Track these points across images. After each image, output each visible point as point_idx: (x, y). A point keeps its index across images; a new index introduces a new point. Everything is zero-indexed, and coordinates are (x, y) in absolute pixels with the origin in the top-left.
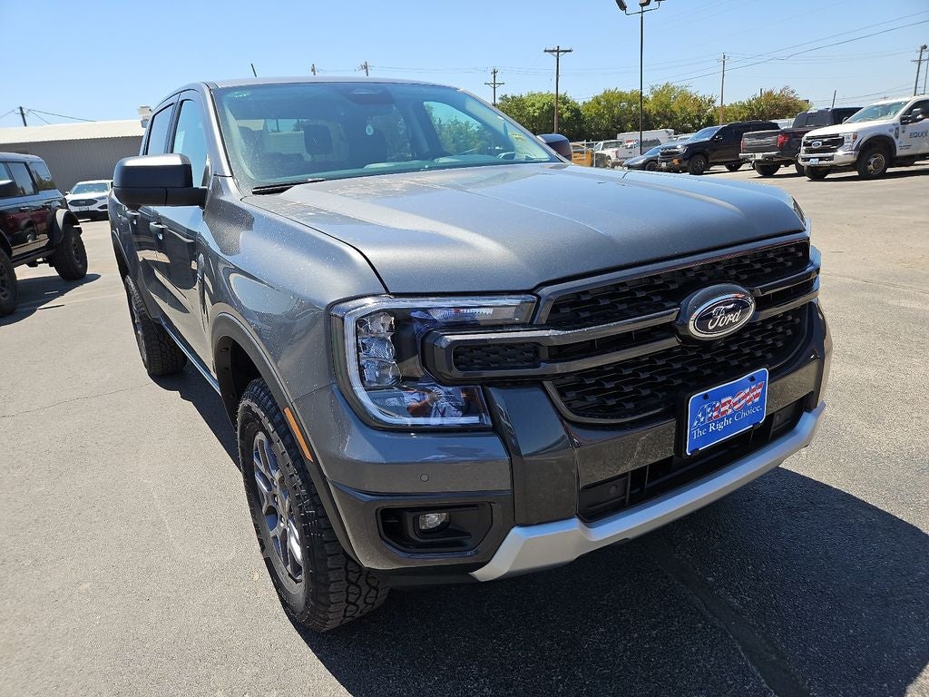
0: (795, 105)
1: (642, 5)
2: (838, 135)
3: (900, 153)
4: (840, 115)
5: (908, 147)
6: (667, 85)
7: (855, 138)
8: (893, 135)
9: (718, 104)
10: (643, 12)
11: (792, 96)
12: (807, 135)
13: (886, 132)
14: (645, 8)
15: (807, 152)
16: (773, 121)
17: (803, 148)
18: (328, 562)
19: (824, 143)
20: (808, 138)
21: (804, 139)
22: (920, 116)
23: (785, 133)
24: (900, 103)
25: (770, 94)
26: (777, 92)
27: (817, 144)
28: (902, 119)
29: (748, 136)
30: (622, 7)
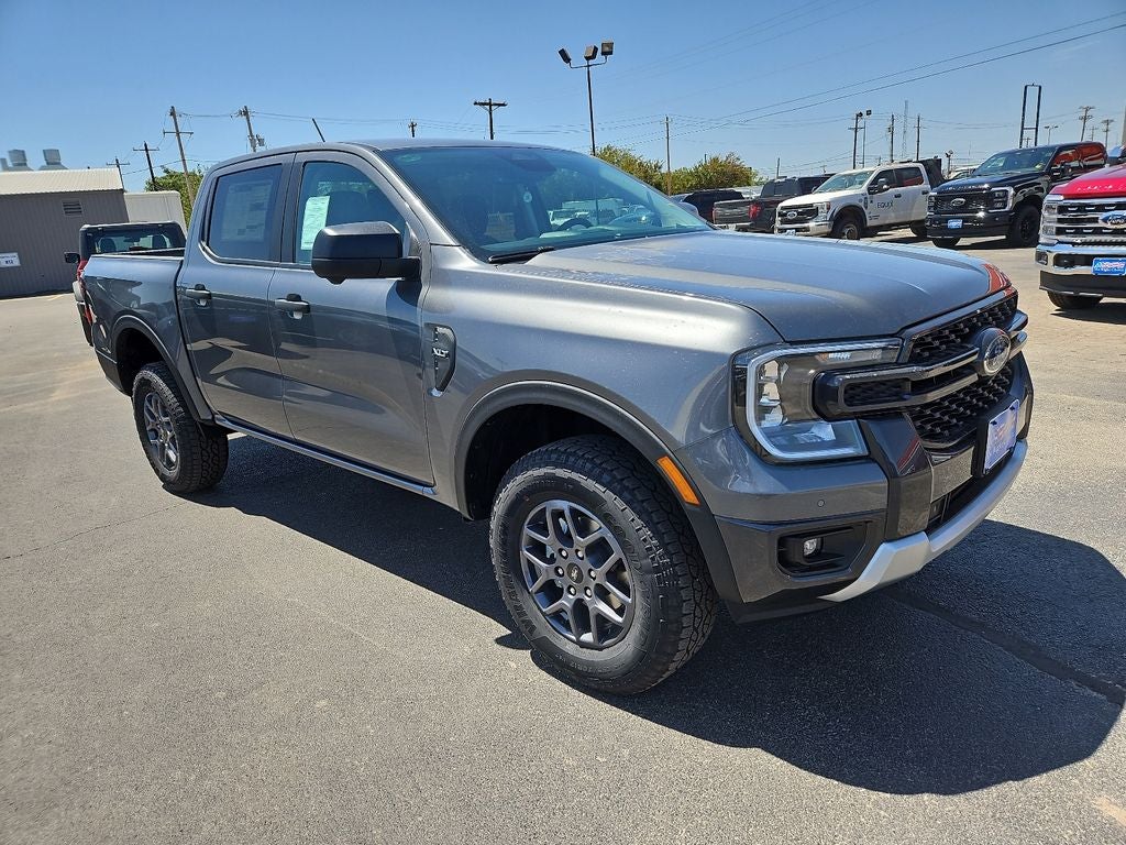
0: (741, 172)
1: (588, 58)
2: (811, 205)
3: (870, 223)
4: (808, 185)
5: (876, 217)
6: (609, 148)
7: (829, 208)
8: (862, 205)
9: (664, 170)
10: (589, 66)
11: (738, 163)
12: (781, 205)
13: (856, 202)
14: (591, 62)
15: (782, 222)
16: (737, 190)
17: (778, 219)
18: (684, 608)
19: (799, 213)
20: (783, 208)
21: (778, 209)
22: (885, 187)
23: (755, 202)
24: (865, 173)
25: (715, 160)
26: (722, 159)
27: (792, 215)
28: (869, 189)
29: (719, 206)
30: (566, 59)
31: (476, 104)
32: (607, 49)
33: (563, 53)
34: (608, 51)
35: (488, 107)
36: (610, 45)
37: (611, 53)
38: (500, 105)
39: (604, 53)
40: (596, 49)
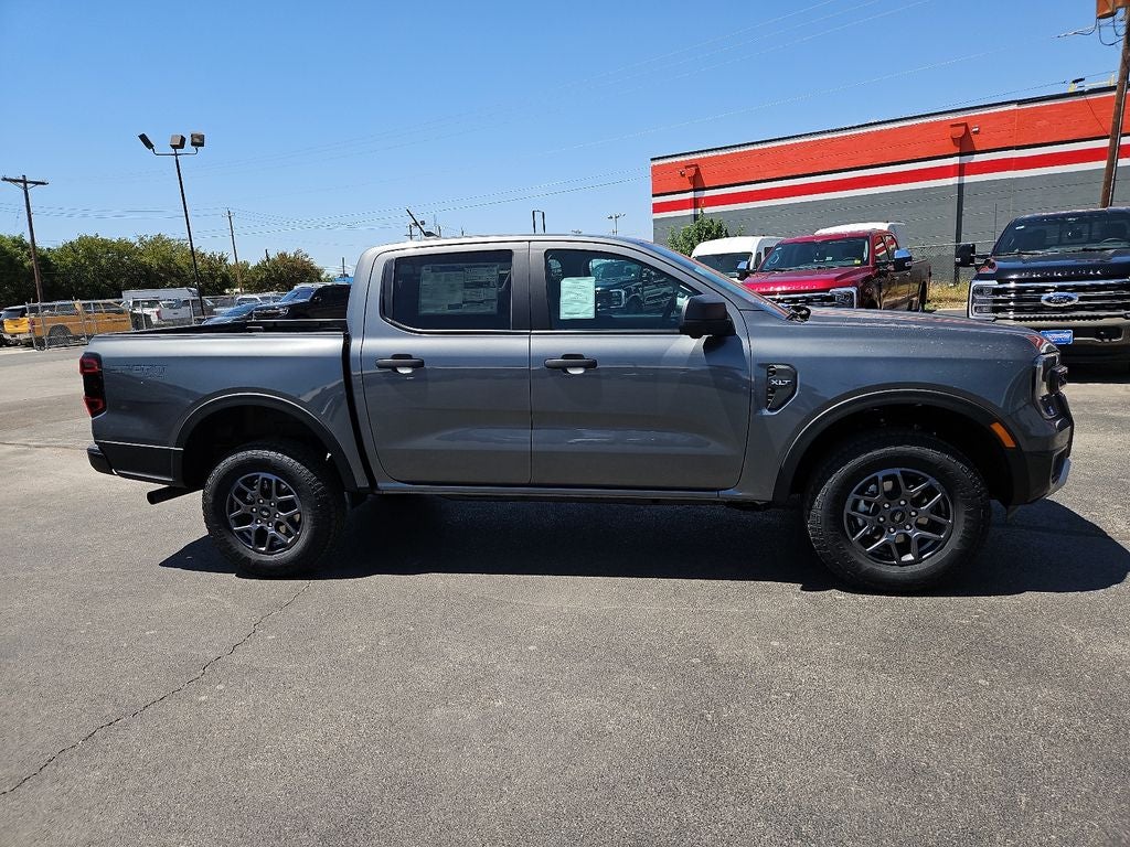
1: (175, 146)
10: (176, 155)
14: (179, 151)
30: (148, 144)
31: (5, 179)
32: (197, 141)
33: (143, 138)
34: (198, 142)
35: (22, 184)
36: (202, 138)
37: (202, 145)
38: (37, 183)
39: (193, 144)
40: (183, 140)
